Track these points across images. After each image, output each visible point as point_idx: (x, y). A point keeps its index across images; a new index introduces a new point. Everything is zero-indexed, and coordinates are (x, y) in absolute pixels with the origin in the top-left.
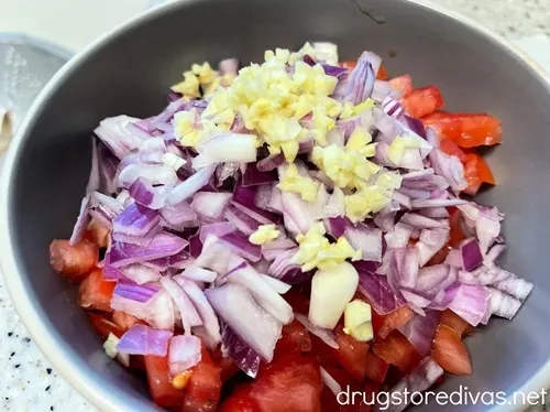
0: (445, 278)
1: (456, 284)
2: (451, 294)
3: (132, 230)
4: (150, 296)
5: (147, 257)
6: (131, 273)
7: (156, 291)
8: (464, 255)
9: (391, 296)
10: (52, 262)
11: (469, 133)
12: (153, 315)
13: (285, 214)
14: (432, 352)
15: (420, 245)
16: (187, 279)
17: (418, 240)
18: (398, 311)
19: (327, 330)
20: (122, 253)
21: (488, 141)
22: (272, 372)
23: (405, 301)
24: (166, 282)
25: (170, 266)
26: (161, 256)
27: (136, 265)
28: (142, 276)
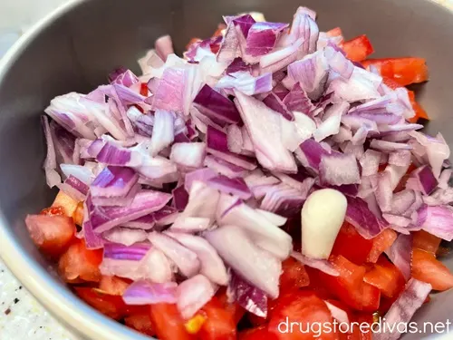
0: (414, 201)
1: (423, 207)
2: (423, 215)
3: (114, 191)
4: (143, 254)
5: (131, 217)
7: (146, 249)
8: (421, 180)
9: (375, 221)
10: (32, 236)
11: (400, 73)
15: (388, 169)
17: (387, 164)
18: (382, 234)
19: (324, 260)
20: (103, 216)
21: (418, 79)
23: (387, 223)
24: (155, 238)
25: (156, 222)
27: (121, 228)
28: (128, 238)
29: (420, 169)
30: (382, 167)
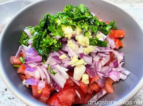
0: (108, 69)
1: (111, 71)
2: (110, 73)
3: (31, 54)
4: (34, 71)
5: (34, 61)
6: (30, 65)
7: (35, 69)
8: (114, 64)
9: (94, 73)
10: (10, 62)
11: (117, 34)
12: (34, 75)
13: (68, 52)
14: (105, 87)
15: (102, 61)
16: (43, 67)
17: (102, 60)
18: (96, 77)
19: (78, 81)
20: (28, 60)
21: (122, 36)
22: (63, 90)
23: (98, 75)
24: (38, 67)
25: (40, 63)
26: (37, 61)
27: (31, 63)
28: (32, 66)
29: (115, 61)
30: (101, 60)
